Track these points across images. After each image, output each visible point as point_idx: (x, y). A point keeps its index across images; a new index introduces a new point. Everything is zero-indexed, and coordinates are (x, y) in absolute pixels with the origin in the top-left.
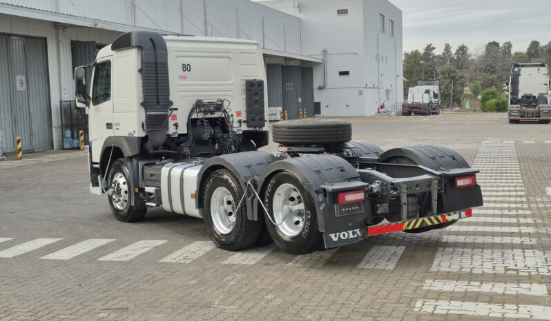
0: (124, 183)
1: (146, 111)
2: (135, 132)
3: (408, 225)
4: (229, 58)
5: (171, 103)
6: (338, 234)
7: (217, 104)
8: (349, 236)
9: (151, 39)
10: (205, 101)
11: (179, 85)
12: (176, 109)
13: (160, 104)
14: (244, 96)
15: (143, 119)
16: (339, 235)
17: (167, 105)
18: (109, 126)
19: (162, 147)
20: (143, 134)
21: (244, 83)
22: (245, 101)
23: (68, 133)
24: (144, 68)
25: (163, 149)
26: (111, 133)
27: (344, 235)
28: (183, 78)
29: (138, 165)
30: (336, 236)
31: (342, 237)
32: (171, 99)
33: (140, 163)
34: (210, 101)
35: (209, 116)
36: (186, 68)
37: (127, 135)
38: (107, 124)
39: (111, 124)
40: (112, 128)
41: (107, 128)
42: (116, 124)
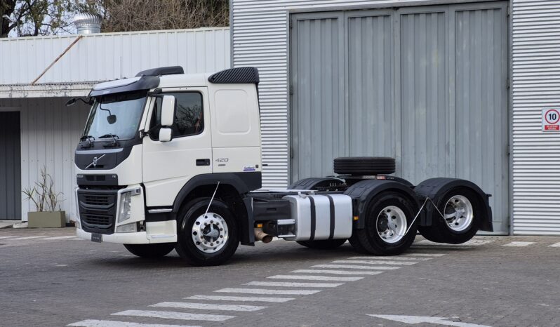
18: (202, 162)
37: (241, 170)
38: (198, 161)
39: (208, 160)
40: (209, 164)
41: (197, 165)
42: (218, 160)
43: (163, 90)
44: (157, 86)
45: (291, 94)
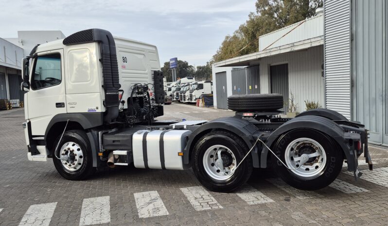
0: (78, 150)
1: (106, 92)
2: (97, 108)
4: (144, 55)
5: (120, 86)
7: (144, 87)
9: (107, 36)
11: (122, 73)
12: (123, 91)
13: (114, 86)
14: (153, 82)
15: (104, 98)
17: (118, 87)
18: (59, 105)
19: (115, 120)
20: (104, 110)
21: (153, 73)
24: (104, 58)
25: (116, 121)
26: (61, 111)
28: (124, 67)
29: (98, 134)
32: (120, 83)
33: (100, 133)
35: (140, 96)
36: (125, 60)
37: (86, 111)
38: (57, 104)
39: (63, 104)
40: (64, 107)
41: (57, 107)
42: (69, 104)
43: (39, 54)
44: (35, 52)
45: (352, 40)
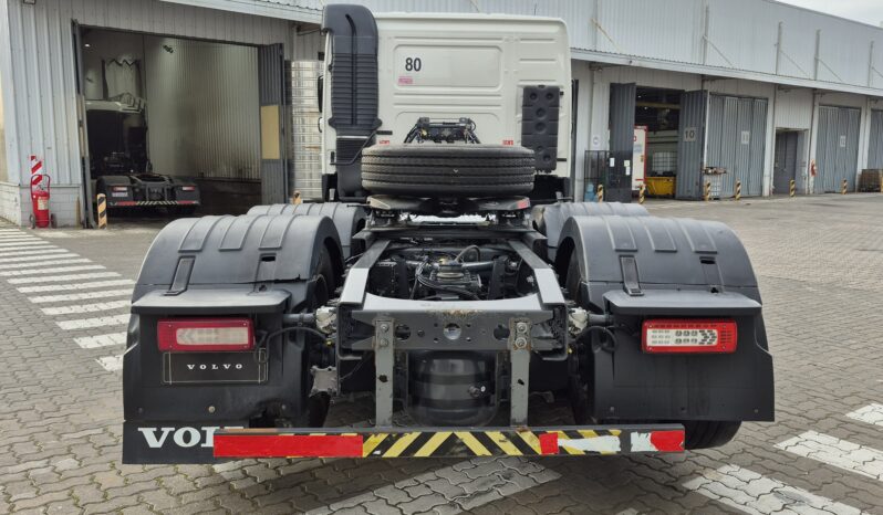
1: (338, 134)
3: (385, 446)
4: (498, 48)
5: (380, 123)
6: (166, 431)
7: (458, 127)
8: (203, 439)
9: (348, 17)
10: (435, 120)
11: (397, 94)
12: (390, 133)
13: (359, 122)
14: (520, 116)
15: (333, 146)
16: (171, 434)
17: (371, 126)
20: (332, 170)
21: (521, 92)
22: (520, 124)
23: (591, 187)
24: (334, 64)
27: (187, 437)
28: (405, 81)
30: (158, 435)
31: (178, 439)
32: (380, 116)
34: (446, 121)
36: (413, 65)
